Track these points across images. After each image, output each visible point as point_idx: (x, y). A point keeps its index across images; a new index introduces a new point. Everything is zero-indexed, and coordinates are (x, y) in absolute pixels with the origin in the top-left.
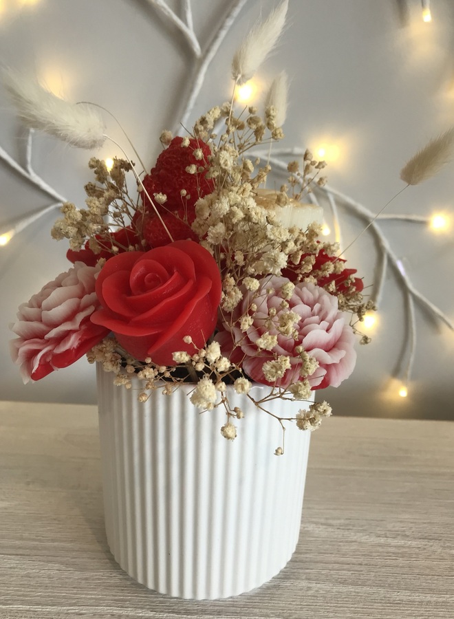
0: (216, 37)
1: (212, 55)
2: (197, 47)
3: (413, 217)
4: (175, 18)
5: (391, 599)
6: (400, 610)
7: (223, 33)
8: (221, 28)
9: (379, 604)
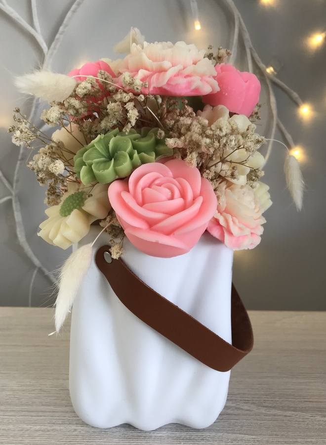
5: (126, 435)
6: (129, 442)
9: (118, 439)
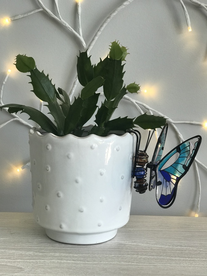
0: (93, 40)
1: (91, 47)
2: (84, 44)
3: (193, 122)
4: (74, 32)
7: (96, 38)
8: (96, 35)
